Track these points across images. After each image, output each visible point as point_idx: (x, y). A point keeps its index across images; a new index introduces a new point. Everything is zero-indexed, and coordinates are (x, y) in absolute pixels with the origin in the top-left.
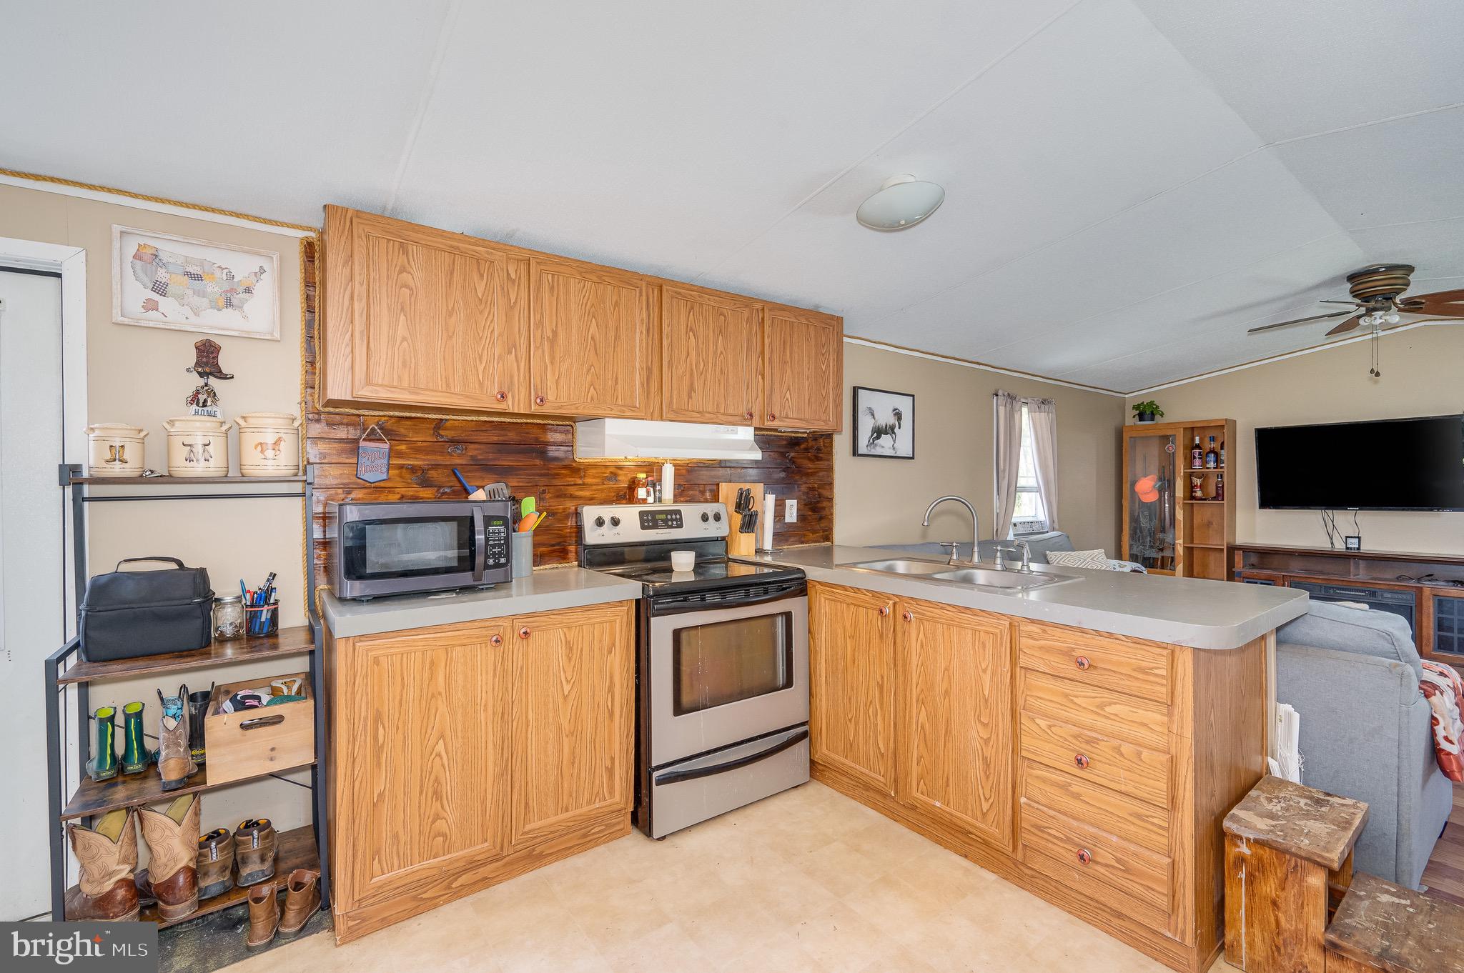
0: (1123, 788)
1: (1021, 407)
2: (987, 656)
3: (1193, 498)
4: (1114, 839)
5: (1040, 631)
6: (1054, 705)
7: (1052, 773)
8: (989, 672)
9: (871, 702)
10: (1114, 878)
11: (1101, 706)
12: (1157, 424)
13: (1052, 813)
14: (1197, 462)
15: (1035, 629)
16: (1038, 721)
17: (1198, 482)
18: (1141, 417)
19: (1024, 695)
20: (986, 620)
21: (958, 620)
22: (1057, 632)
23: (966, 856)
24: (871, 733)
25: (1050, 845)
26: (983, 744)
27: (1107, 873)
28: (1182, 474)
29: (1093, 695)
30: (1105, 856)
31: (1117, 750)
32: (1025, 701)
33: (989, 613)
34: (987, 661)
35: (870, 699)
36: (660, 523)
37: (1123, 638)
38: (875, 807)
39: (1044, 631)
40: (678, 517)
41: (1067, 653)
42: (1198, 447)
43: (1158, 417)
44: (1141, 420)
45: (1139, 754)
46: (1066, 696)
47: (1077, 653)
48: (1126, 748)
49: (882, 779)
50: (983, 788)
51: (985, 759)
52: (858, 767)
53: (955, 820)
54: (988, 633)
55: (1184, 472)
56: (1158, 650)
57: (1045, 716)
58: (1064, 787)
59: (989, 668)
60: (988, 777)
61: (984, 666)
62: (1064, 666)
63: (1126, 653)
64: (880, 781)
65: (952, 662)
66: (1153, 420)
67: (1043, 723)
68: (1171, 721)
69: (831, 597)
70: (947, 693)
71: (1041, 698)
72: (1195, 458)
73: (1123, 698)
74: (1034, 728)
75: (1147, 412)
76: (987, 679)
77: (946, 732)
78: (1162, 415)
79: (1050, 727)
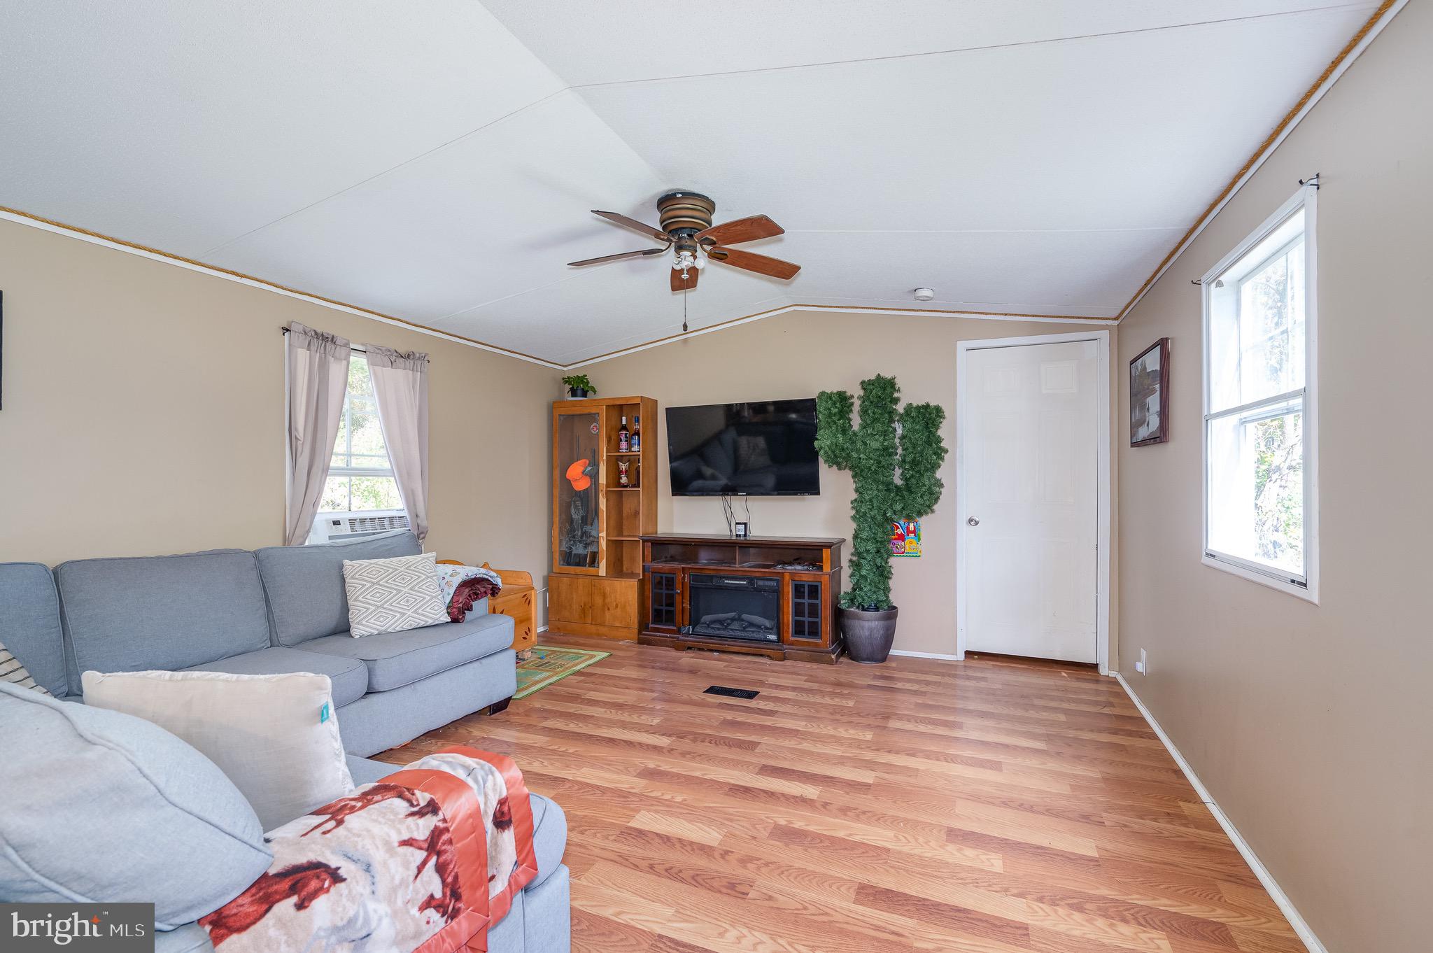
1: (348, 355)
3: (619, 485)
12: (588, 401)
14: (624, 445)
17: (623, 466)
18: (574, 392)
28: (605, 458)
42: (624, 428)
43: (590, 394)
44: (573, 395)
55: (607, 456)
66: (586, 397)
72: (621, 440)
75: (579, 386)
78: (593, 391)
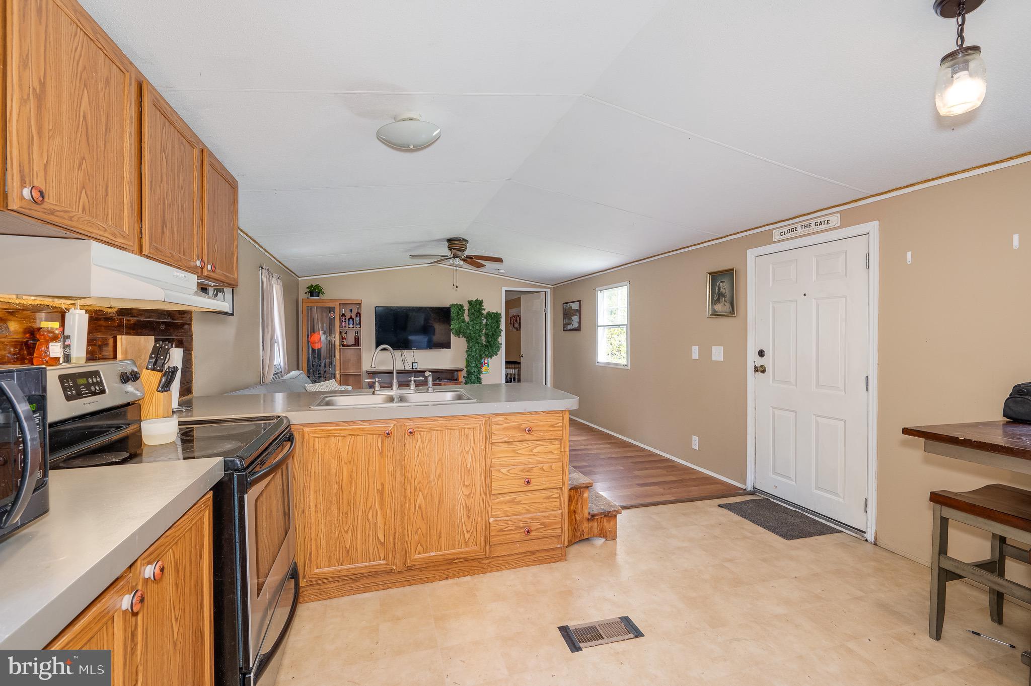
0: (544, 487)
1: (272, 279)
2: (469, 443)
3: (343, 345)
4: (539, 514)
5: (503, 419)
6: (507, 459)
7: (506, 496)
8: (471, 452)
9: (370, 508)
10: (540, 533)
11: (531, 451)
12: (320, 299)
13: (509, 518)
14: (344, 324)
15: (500, 418)
16: (502, 470)
17: (344, 336)
18: (312, 293)
19: (490, 460)
20: (470, 420)
21: (449, 425)
22: (513, 418)
23: (447, 578)
24: (371, 533)
25: (508, 536)
26: (466, 499)
27: (537, 534)
28: (338, 331)
29: (528, 446)
30: (535, 525)
31: (542, 469)
32: (491, 462)
33: (469, 416)
34: (469, 446)
35: (369, 504)
36: (83, 389)
37: (542, 413)
38: (367, 590)
39: (506, 419)
40: (98, 379)
41: (518, 428)
42: (344, 315)
44: (312, 295)
45: (551, 466)
46: (514, 451)
47: (524, 426)
48: (546, 467)
49: (382, 562)
50: (466, 526)
51: (467, 507)
52: (356, 565)
53: (446, 557)
54: (470, 428)
56: (558, 415)
57: (504, 466)
58: (512, 502)
59: (471, 450)
60: (469, 517)
61: (467, 450)
62: (516, 435)
63: (546, 419)
64: (381, 565)
65: (444, 454)
67: (504, 470)
68: (561, 446)
69: (325, 435)
70: (440, 476)
71: (500, 458)
72: (342, 322)
73: (541, 442)
74: (500, 475)
75: (314, 291)
76: (469, 458)
77: (439, 502)
78: (323, 294)
79: (508, 471)
